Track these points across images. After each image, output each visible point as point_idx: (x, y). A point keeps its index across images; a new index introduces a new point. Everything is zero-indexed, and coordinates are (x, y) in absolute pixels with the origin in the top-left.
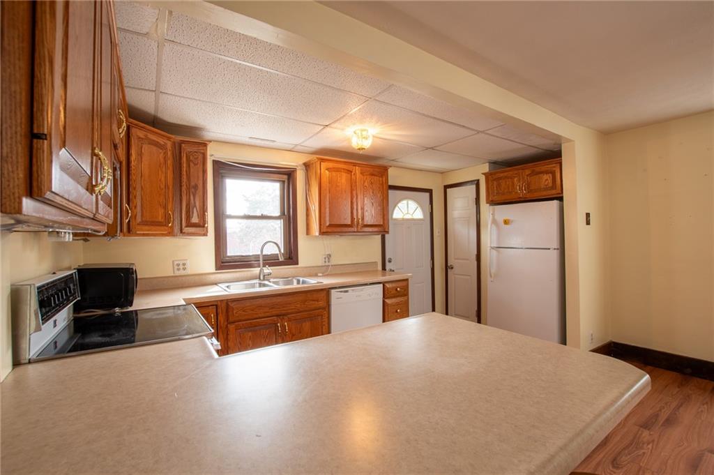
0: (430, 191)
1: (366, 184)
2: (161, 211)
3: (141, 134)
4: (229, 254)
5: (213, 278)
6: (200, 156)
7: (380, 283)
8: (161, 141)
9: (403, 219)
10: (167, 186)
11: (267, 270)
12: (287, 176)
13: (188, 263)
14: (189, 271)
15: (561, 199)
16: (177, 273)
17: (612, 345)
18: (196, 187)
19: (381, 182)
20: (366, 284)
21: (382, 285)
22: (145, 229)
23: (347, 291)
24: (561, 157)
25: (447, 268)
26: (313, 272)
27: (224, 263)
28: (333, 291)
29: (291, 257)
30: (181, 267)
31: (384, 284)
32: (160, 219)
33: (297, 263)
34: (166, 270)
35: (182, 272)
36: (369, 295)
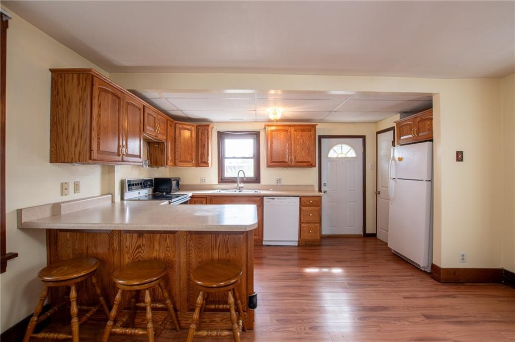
0: (364, 137)
1: (298, 137)
2: (189, 157)
3: (180, 126)
4: (225, 176)
5: (216, 187)
6: (206, 131)
7: (298, 196)
8: (189, 127)
9: (337, 158)
10: (192, 146)
11: (242, 185)
12: (256, 135)
13: (206, 179)
14: (207, 183)
15: (432, 140)
16: (202, 184)
17: (503, 272)
18: (204, 145)
19: (309, 135)
20: (290, 196)
21: (299, 198)
22: (182, 164)
23: (274, 199)
24: (432, 108)
25: (377, 193)
26: (267, 188)
27: (222, 180)
28: (264, 197)
29: (257, 180)
30: (203, 181)
31: (301, 197)
32: (189, 160)
33: (260, 183)
34: (197, 182)
35: (203, 183)
36: (289, 203)
